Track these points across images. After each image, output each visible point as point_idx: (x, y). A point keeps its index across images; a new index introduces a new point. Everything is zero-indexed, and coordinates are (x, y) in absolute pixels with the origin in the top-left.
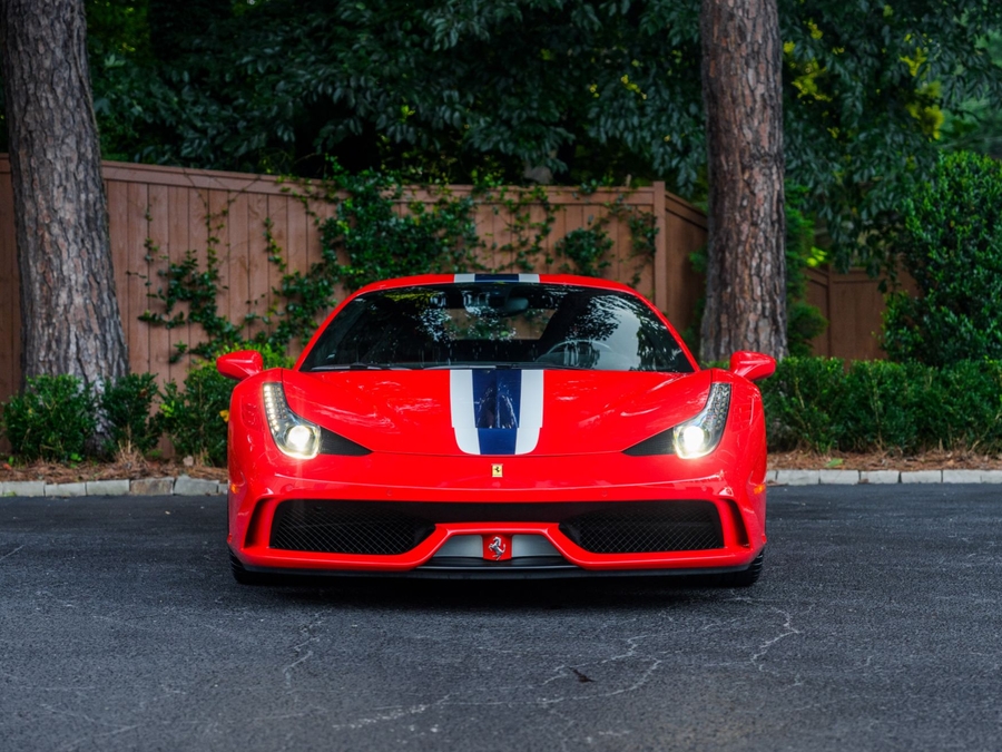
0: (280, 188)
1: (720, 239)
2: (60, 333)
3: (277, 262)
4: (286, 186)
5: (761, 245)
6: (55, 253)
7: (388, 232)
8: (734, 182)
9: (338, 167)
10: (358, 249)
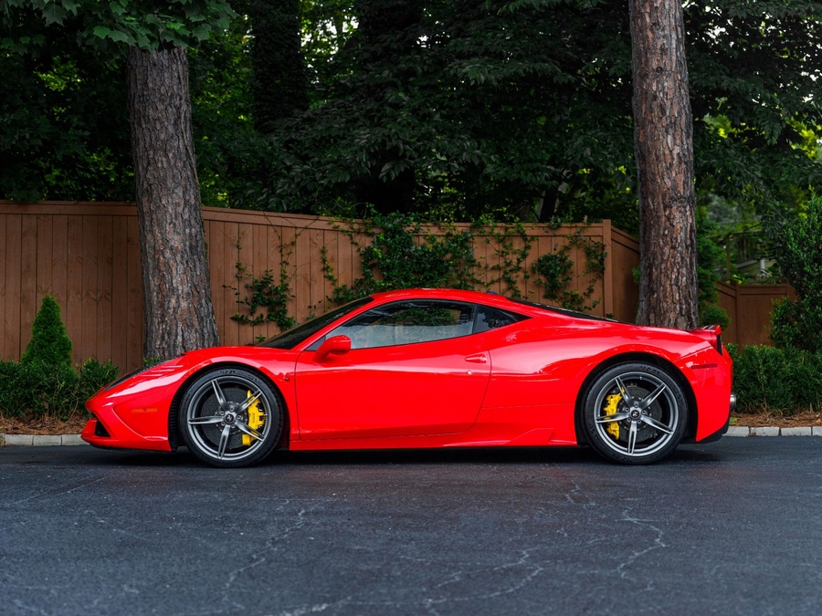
0: (332, 226)
1: (649, 259)
2: (170, 328)
3: (330, 278)
4: (337, 224)
5: (678, 263)
6: (166, 271)
7: (409, 256)
8: (659, 217)
9: (373, 211)
10: (388, 268)
